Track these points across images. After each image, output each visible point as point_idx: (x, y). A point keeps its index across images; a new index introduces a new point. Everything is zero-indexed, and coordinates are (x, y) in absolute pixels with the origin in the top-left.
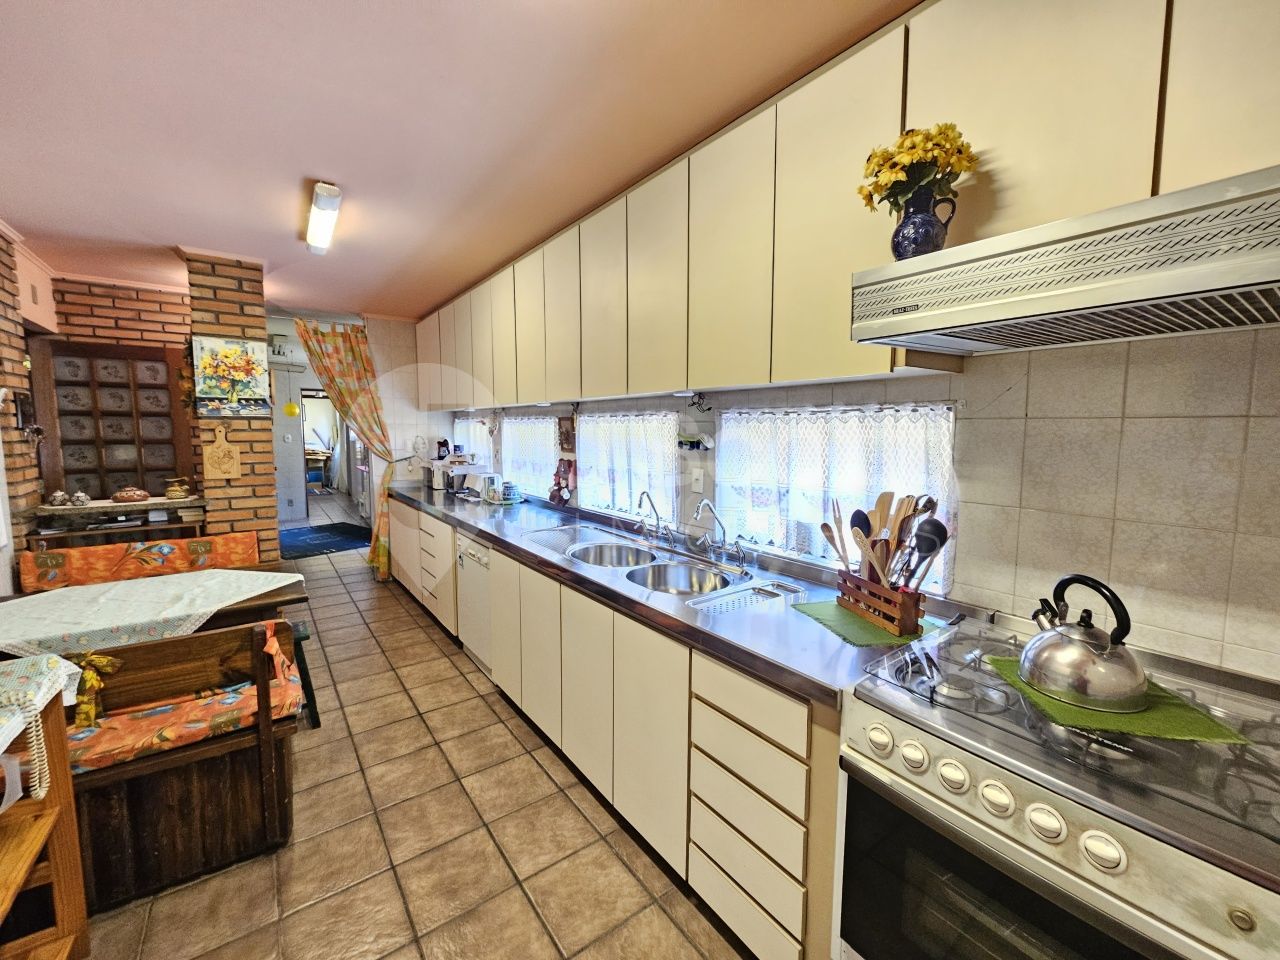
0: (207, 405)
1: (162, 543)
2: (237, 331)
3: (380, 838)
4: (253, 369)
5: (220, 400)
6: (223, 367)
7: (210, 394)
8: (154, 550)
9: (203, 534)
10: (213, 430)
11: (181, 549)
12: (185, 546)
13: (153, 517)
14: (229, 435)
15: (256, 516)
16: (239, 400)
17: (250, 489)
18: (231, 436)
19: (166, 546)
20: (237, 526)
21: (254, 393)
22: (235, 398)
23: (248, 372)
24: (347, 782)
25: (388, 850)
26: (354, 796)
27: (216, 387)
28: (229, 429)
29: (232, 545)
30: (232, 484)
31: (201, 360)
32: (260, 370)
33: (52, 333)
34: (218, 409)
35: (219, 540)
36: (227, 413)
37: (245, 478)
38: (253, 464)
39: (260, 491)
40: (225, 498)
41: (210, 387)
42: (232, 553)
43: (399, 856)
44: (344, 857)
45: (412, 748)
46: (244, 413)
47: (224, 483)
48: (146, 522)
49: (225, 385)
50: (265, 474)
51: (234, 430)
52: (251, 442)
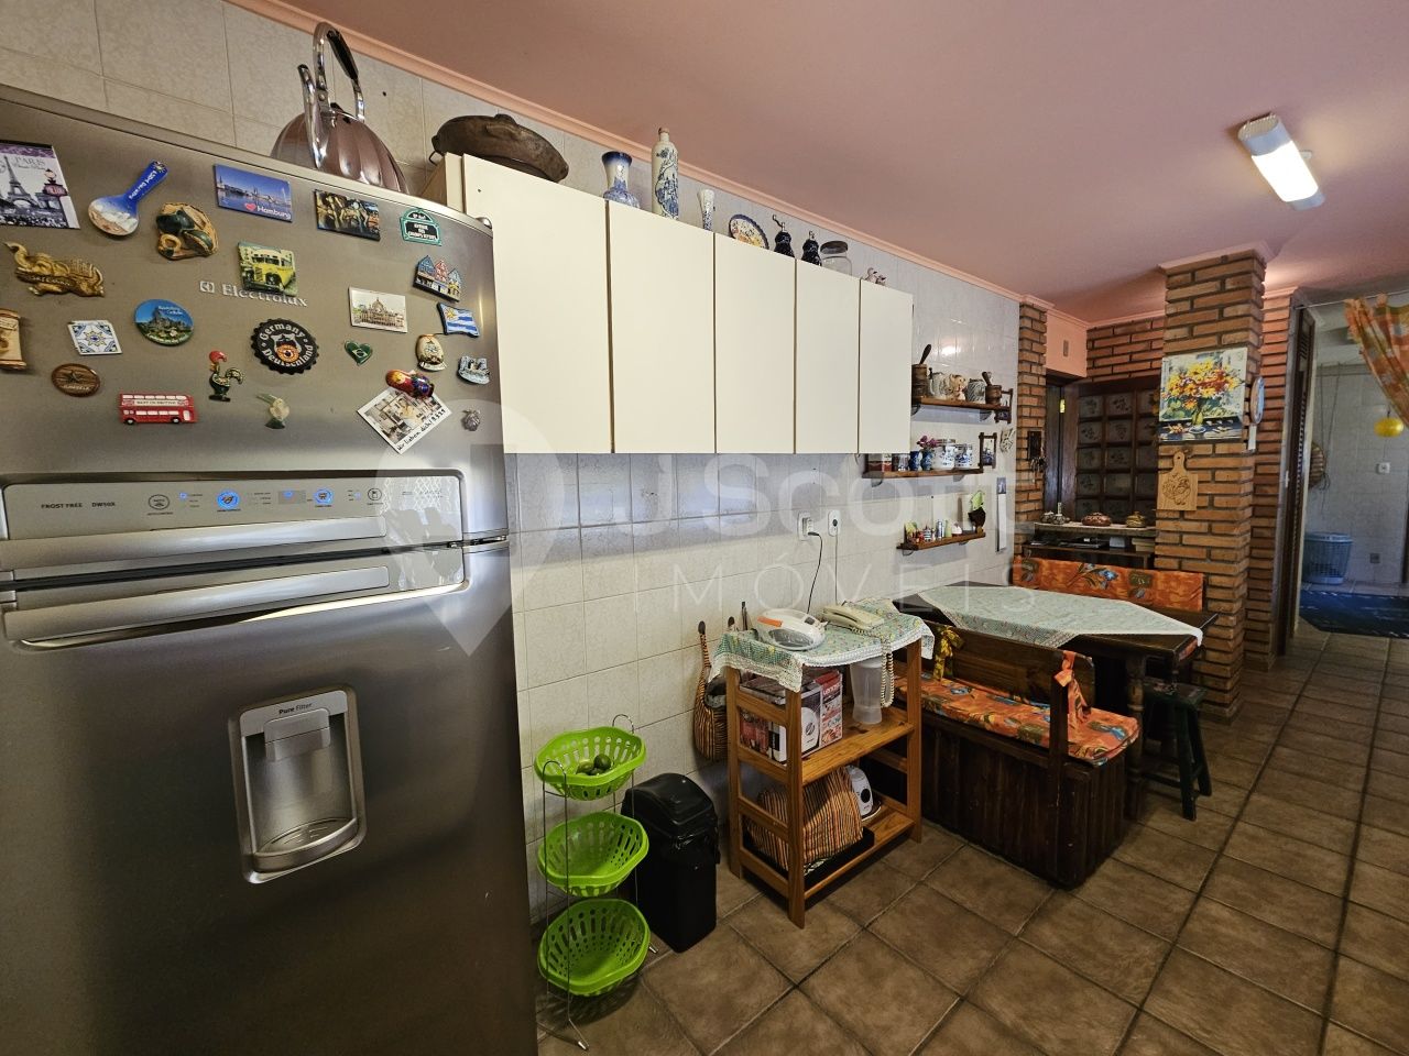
0: (1169, 430)
1: (1108, 567)
2: (1213, 341)
3: (1154, 970)
4: (1226, 382)
5: (1183, 423)
6: (1191, 385)
7: (1173, 417)
8: (1101, 573)
9: (1151, 566)
10: (1172, 457)
11: (1123, 577)
12: (1126, 575)
13: (1113, 543)
14: (1189, 461)
15: (1209, 556)
16: (1205, 421)
17: (1206, 524)
18: (1190, 463)
19: (1110, 571)
20: (1186, 564)
21: (1224, 411)
22: (1200, 418)
23: (1219, 387)
24: (1171, 892)
25: (1151, 989)
26: (1166, 909)
27: (1181, 409)
28: (1189, 455)
29: (1173, 584)
30: (1186, 516)
31: (1169, 382)
32: (1235, 382)
33: (1081, 378)
34: (1180, 434)
35: (1161, 576)
36: (1189, 437)
37: (1203, 511)
38: (1212, 496)
39: (1217, 528)
40: (1177, 532)
41: (1174, 410)
42: (1170, 592)
43: (1156, 1006)
44: (1103, 948)
45: (1289, 927)
46: (1208, 435)
47: (1177, 516)
48: (1107, 547)
49: (1191, 406)
50: (1227, 508)
51: (1195, 456)
52: (1214, 470)
